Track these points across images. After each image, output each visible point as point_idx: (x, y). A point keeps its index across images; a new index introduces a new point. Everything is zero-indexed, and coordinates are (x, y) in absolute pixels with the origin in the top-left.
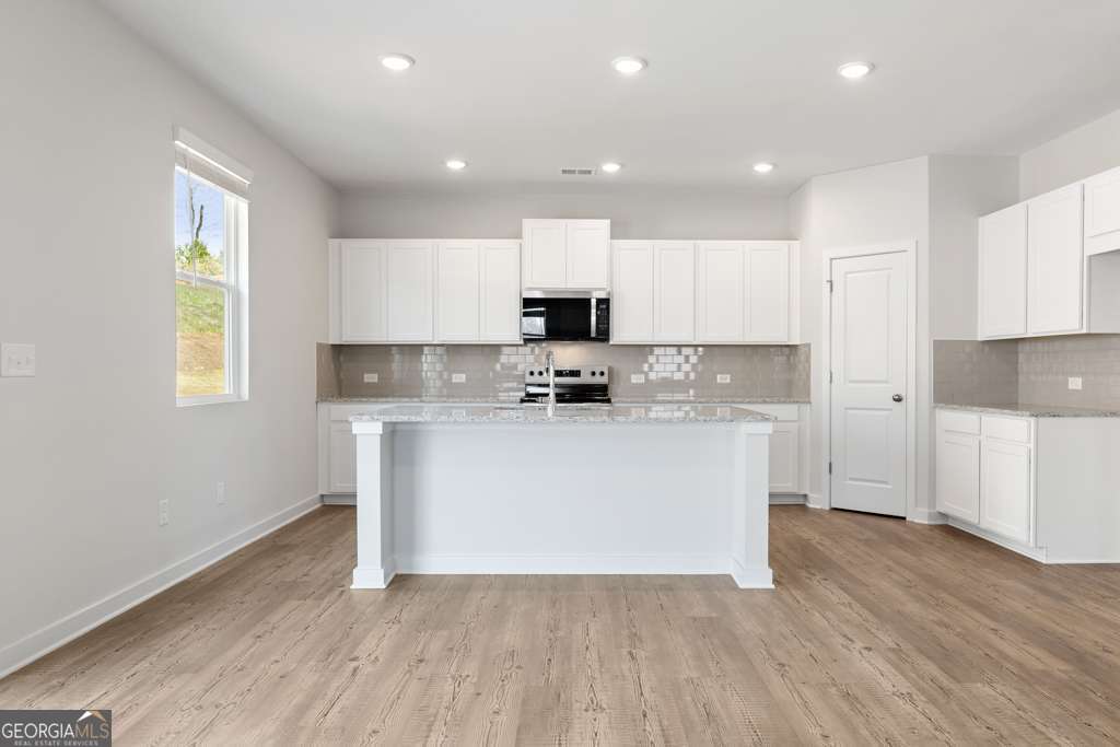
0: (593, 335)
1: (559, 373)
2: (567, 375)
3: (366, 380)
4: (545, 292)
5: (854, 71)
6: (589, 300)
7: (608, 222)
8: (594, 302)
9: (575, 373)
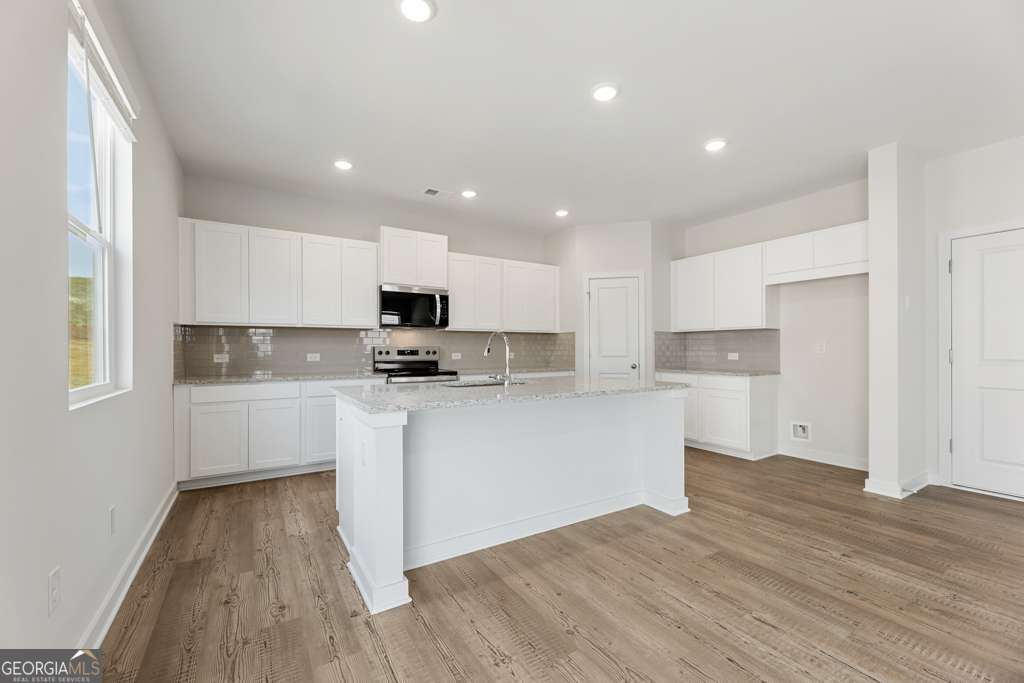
0: (437, 323)
1: (401, 353)
2: (408, 354)
3: (216, 361)
4: (400, 287)
5: (715, 146)
6: (434, 296)
7: (446, 237)
8: (437, 297)
9: (414, 353)
